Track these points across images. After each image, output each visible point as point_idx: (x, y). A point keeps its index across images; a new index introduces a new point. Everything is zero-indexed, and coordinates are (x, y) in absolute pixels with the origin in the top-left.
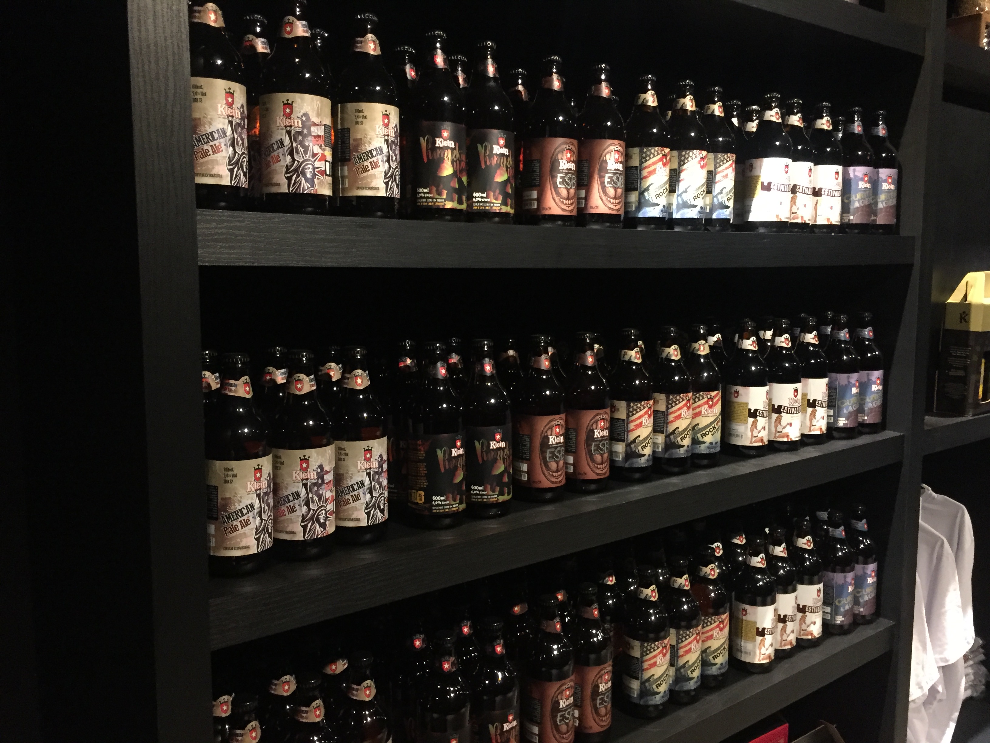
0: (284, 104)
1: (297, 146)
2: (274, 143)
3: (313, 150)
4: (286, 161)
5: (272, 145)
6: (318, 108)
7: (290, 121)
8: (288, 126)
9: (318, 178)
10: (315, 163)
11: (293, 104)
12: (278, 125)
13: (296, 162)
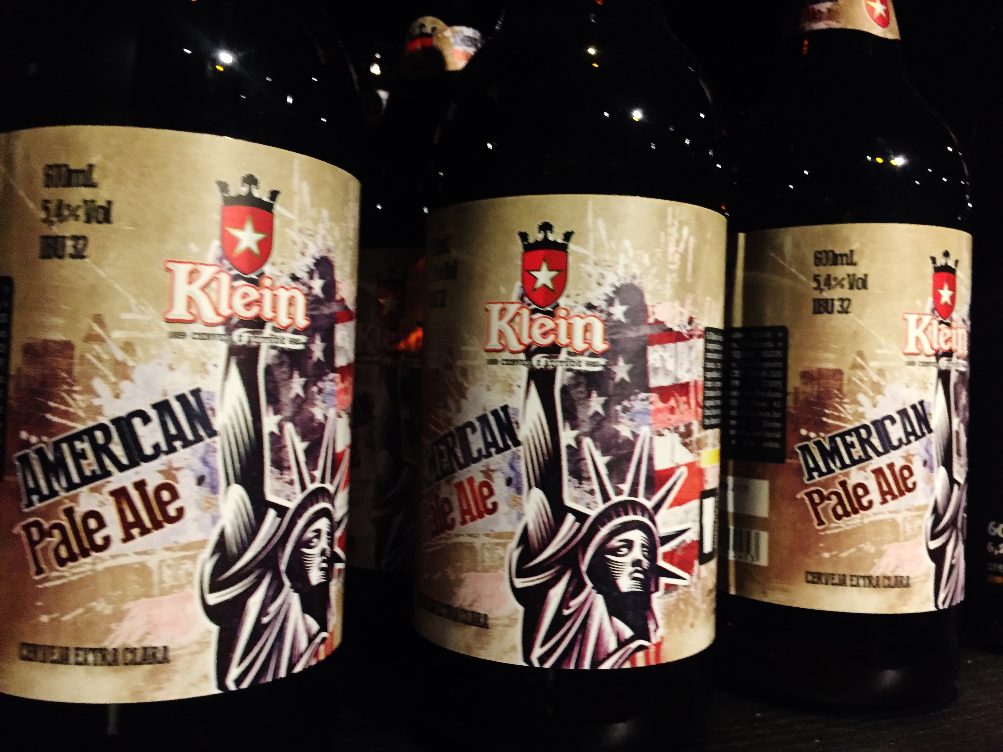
0: (529, 248)
1: (578, 441)
2: (470, 425)
3: (651, 458)
4: (520, 516)
5: (462, 430)
6: (684, 258)
7: (549, 323)
8: (541, 350)
9: (669, 587)
10: (658, 518)
11: (572, 247)
12: (494, 343)
13: (570, 518)
